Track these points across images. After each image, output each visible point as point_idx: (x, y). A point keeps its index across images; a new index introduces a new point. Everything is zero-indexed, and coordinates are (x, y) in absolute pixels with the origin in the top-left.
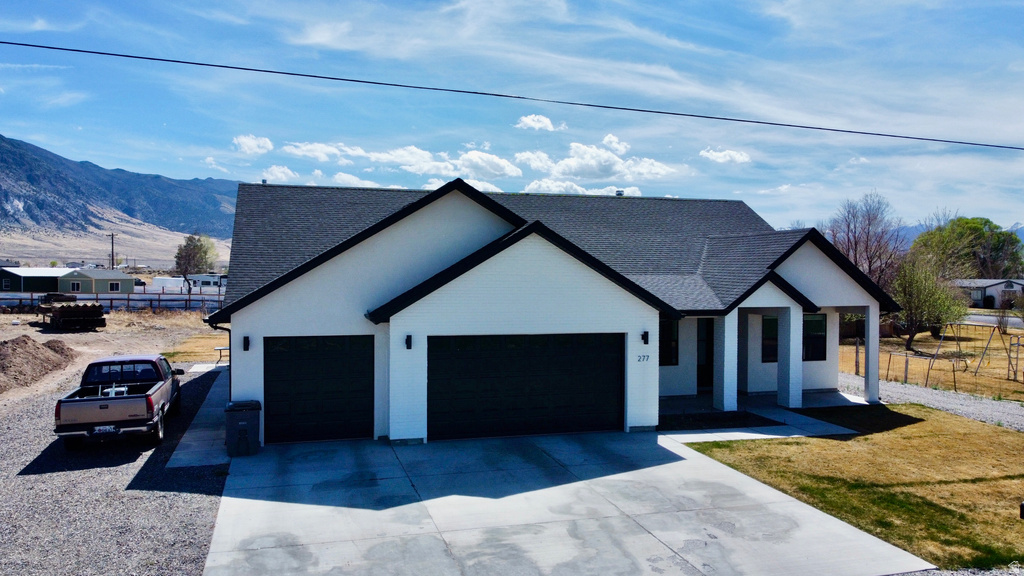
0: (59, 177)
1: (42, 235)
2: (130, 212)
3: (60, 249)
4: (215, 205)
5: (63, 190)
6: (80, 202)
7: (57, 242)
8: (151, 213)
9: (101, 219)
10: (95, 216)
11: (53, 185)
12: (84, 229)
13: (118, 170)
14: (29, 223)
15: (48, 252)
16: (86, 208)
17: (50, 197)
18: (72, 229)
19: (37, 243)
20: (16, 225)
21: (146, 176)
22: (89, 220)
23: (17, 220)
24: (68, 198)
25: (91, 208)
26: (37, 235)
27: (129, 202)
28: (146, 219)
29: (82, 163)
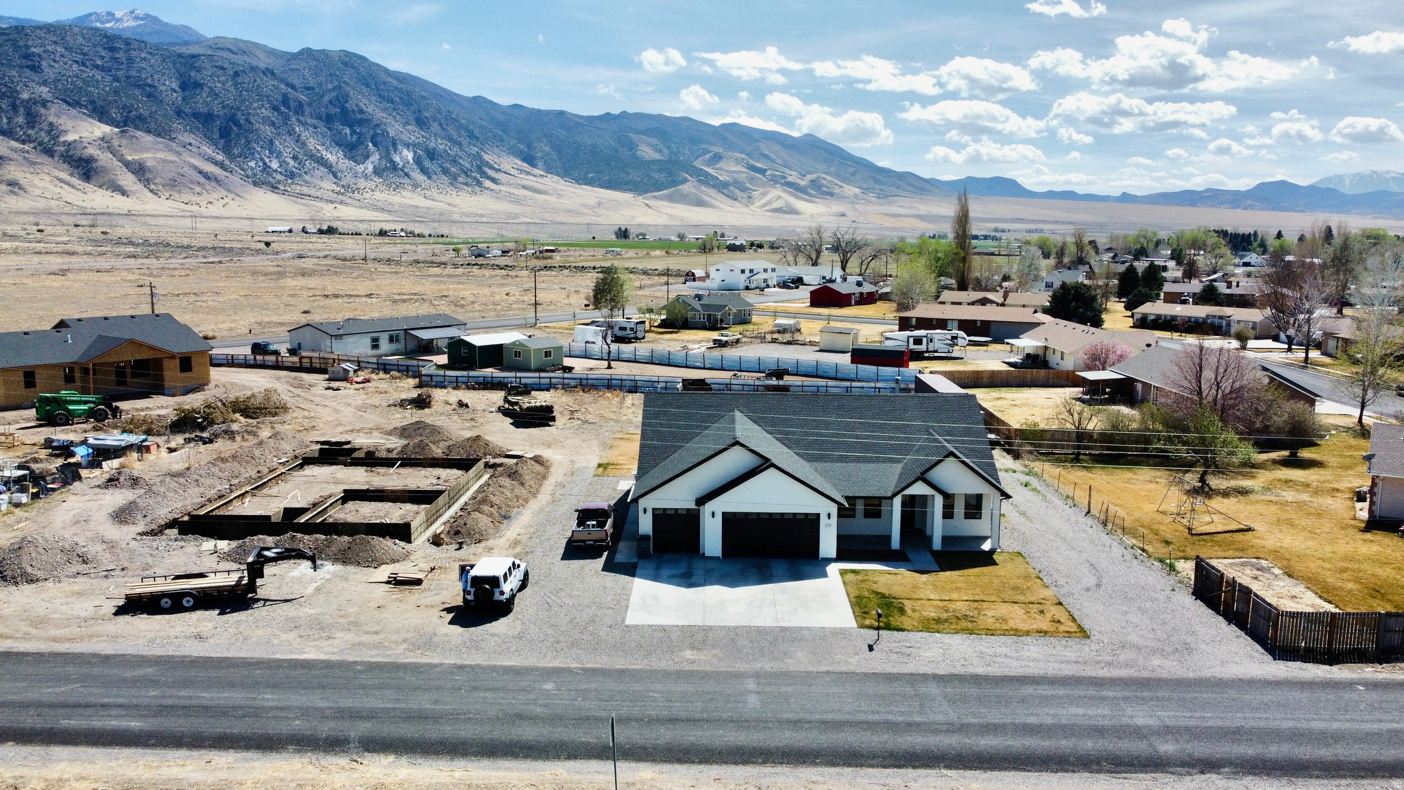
0: (451, 119)
1: (434, 193)
2: (530, 160)
3: (454, 209)
4: (630, 149)
5: (455, 135)
6: (474, 150)
7: (449, 200)
8: (553, 160)
9: (498, 170)
10: (491, 168)
11: (444, 129)
12: (479, 184)
13: (515, 106)
14: (420, 177)
15: (441, 214)
16: (481, 157)
17: (441, 145)
18: (466, 184)
19: (429, 203)
20: (406, 180)
21: (548, 113)
22: (484, 172)
23: (407, 175)
24: (460, 144)
25: (486, 157)
26: (428, 193)
27: (528, 148)
28: (549, 170)
29: (474, 98)
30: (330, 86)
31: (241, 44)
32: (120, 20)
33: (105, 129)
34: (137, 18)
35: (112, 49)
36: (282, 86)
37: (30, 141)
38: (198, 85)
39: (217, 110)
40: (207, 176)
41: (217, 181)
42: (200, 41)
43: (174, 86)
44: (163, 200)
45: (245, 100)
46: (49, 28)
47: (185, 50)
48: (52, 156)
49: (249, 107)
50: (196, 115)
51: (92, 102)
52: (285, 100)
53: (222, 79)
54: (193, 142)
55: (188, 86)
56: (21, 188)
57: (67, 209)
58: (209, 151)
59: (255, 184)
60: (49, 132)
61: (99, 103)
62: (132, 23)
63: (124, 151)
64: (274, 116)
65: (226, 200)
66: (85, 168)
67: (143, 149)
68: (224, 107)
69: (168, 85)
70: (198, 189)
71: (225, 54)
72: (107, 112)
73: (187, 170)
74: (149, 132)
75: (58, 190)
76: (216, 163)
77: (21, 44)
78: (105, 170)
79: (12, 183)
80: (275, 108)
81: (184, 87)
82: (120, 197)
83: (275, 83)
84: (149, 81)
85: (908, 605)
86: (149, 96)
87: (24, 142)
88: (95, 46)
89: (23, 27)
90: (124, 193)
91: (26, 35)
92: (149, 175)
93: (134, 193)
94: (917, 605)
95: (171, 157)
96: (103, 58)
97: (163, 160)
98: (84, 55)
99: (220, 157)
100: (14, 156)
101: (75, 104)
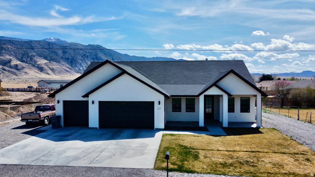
30: (94, 52)
31: (76, 44)
32: (52, 40)
33: (46, 61)
34: (55, 39)
35: (49, 45)
36: (84, 52)
37: (31, 64)
38: (66, 52)
39: (70, 57)
40: (67, 71)
41: (69, 72)
42: (68, 43)
43: (61, 52)
44: (57, 76)
45: (76, 55)
46: (37, 41)
47: (64, 45)
48: (35, 67)
49: (77, 57)
50: (66, 58)
51: (44, 56)
52: (84, 55)
53: (71, 51)
54: (64, 64)
55: (64, 52)
56: (27, 73)
57: (36, 78)
58: (68, 66)
59: (77, 72)
60: (34, 62)
61: (45, 56)
62: (54, 40)
63: (50, 66)
64: (82, 58)
65: (70, 76)
66: (41, 69)
67: (53, 65)
68: (71, 57)
69: (60, 52)
70: (64, 74)
71: (72, 46)
72: (47, 58)
73: (62, 70)
74: (55, 62)
75: (35, 74)
76: (69, 68)
77: (31, 44)
78: (45, 70)
79: (26, 73)
80: (82, 57)
81: (63, 52)
82: (48, 75)
83: (82, 51)
84: (56, 51)
85: (202, 154)
86: (56, 54)
87: (29, 64)
88: (46, 44)
89: (31, 41)
90: (49, 74)
91: (32, 42)
92: (54, 71)
93: (51, 74)
94: (209, 154)
95: (59, 67)
96: (47, 47)
97: (58, 68)
98: (43, 46)
99: (70, 67)
100: (27, 67)
101: (40, 56)
